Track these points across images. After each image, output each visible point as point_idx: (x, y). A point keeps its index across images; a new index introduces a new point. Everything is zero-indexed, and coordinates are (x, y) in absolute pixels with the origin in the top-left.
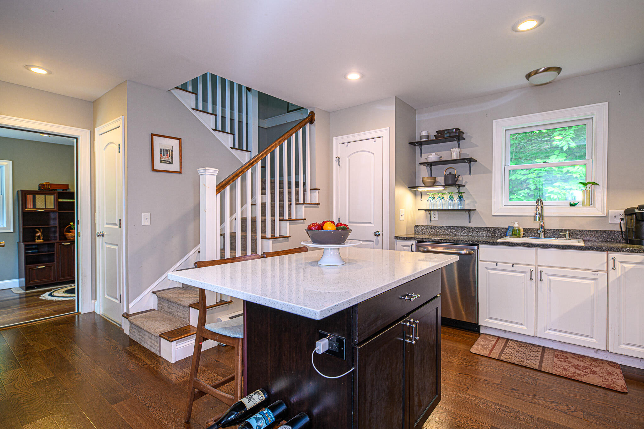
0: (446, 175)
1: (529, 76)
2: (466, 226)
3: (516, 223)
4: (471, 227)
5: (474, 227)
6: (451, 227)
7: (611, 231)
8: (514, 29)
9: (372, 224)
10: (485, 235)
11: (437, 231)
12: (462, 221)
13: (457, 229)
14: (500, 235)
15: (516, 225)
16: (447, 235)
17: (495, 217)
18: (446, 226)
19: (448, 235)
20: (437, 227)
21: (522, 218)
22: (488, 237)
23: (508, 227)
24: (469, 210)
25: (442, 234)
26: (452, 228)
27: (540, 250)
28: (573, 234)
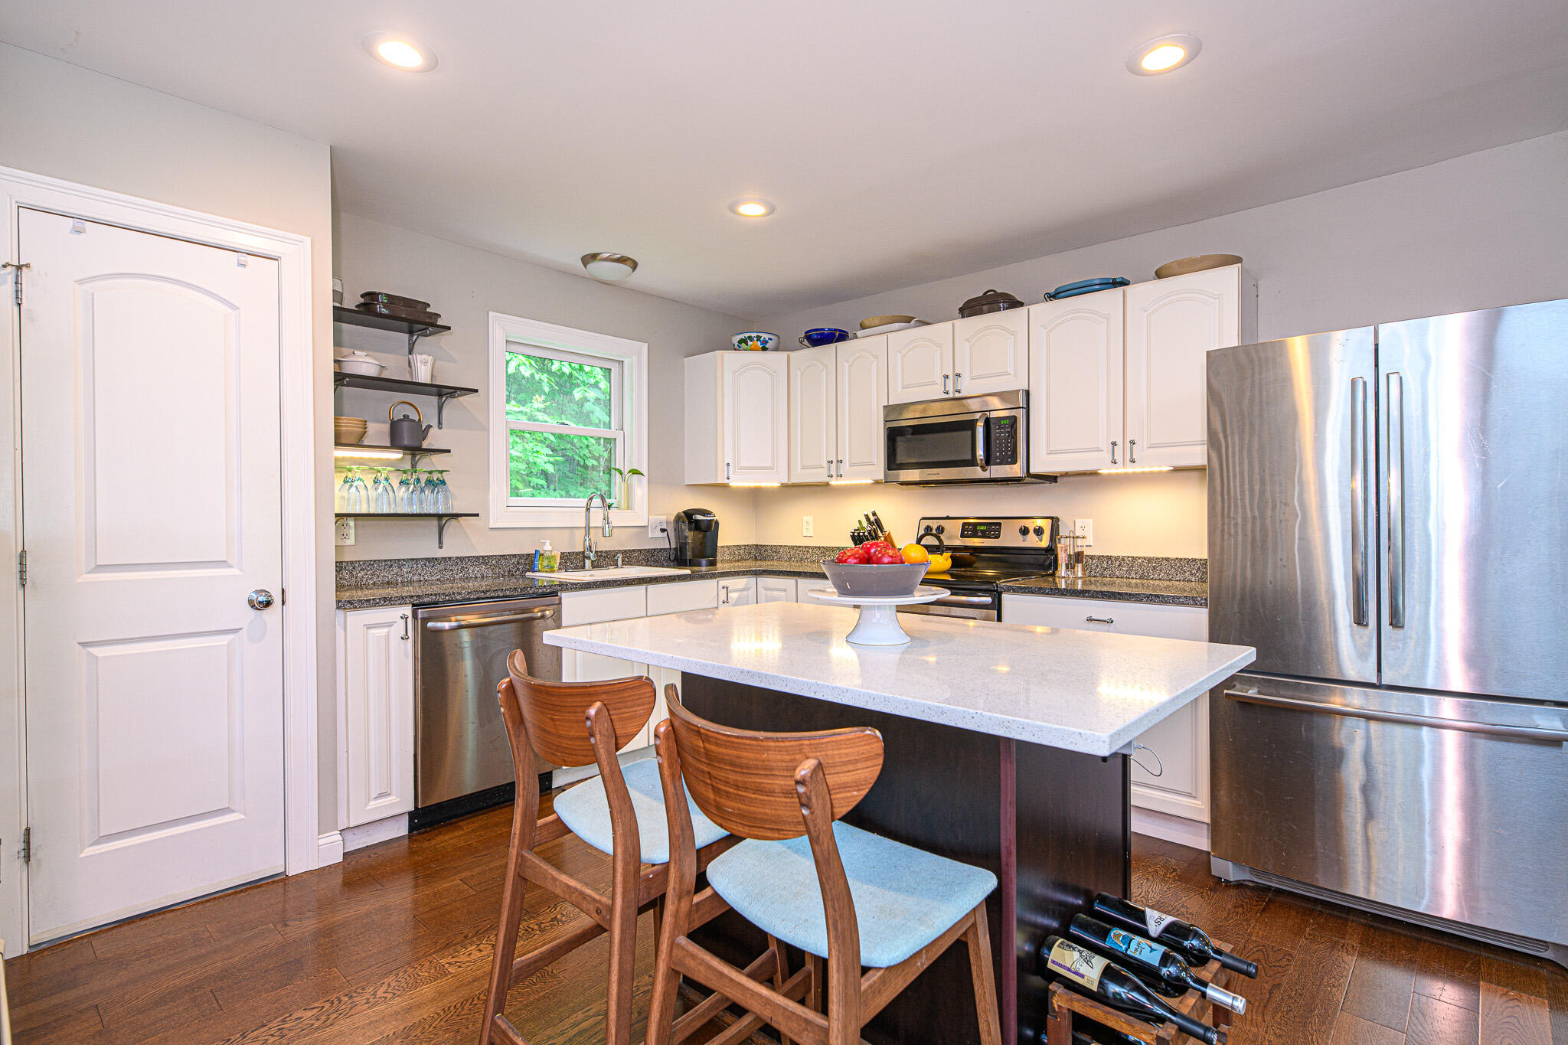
0: (395, 420)
1: (589, 259)
2: (437, 557)
3: (548, 542)
4: (450, 558)
5: (457, 558)
6: (399, 560)
7: (655, 550)
8: (732, 209)
9: (230, 566)
10: (479, 575)
11: (359, 575)
12: (421, 545)
13: (415, 566)
14: (510, 571)
15: (548, 547)
16: (388, 583)
17: (494, 532)
18: (386, 561)
19: (392, 583)
20: (360, 565)
21: (542, 531)
22: (485, 579)
23: (534, 552)
24: (440, 516)
25: (374, 584)
26: (403, 565)
27: (652, 588)
28: (631, 557)
